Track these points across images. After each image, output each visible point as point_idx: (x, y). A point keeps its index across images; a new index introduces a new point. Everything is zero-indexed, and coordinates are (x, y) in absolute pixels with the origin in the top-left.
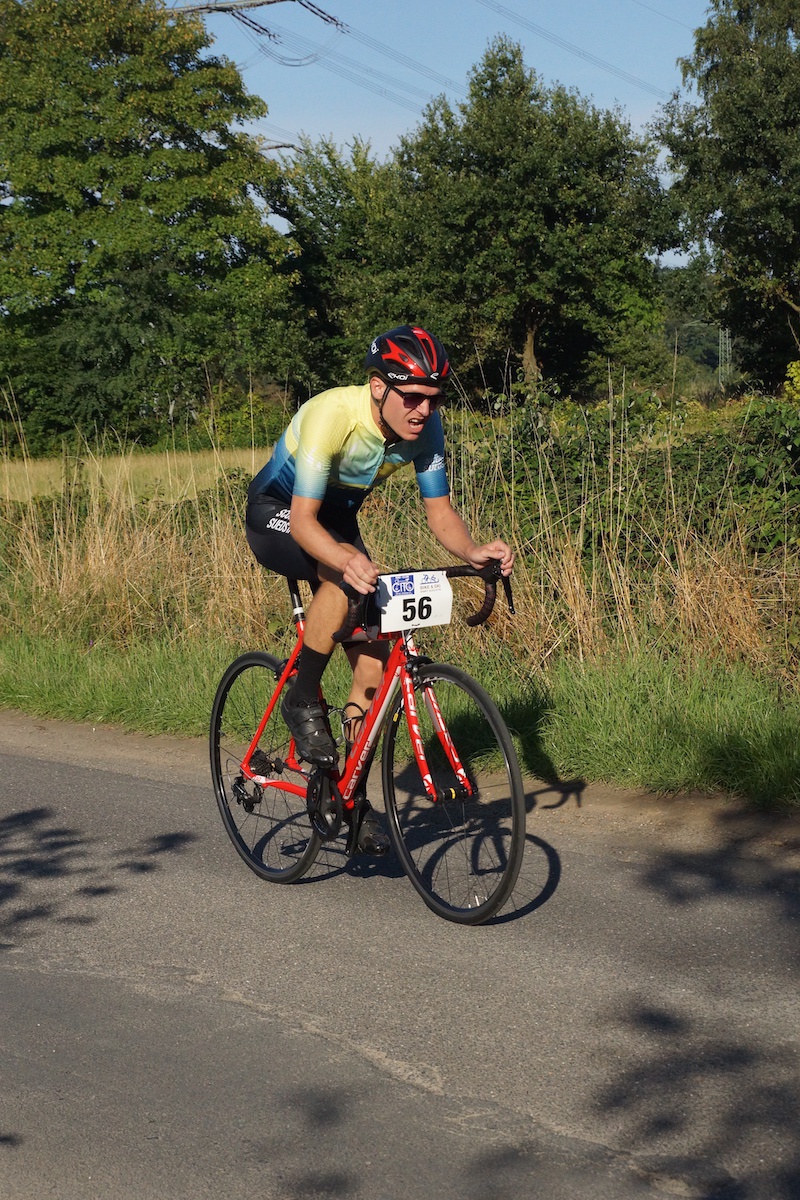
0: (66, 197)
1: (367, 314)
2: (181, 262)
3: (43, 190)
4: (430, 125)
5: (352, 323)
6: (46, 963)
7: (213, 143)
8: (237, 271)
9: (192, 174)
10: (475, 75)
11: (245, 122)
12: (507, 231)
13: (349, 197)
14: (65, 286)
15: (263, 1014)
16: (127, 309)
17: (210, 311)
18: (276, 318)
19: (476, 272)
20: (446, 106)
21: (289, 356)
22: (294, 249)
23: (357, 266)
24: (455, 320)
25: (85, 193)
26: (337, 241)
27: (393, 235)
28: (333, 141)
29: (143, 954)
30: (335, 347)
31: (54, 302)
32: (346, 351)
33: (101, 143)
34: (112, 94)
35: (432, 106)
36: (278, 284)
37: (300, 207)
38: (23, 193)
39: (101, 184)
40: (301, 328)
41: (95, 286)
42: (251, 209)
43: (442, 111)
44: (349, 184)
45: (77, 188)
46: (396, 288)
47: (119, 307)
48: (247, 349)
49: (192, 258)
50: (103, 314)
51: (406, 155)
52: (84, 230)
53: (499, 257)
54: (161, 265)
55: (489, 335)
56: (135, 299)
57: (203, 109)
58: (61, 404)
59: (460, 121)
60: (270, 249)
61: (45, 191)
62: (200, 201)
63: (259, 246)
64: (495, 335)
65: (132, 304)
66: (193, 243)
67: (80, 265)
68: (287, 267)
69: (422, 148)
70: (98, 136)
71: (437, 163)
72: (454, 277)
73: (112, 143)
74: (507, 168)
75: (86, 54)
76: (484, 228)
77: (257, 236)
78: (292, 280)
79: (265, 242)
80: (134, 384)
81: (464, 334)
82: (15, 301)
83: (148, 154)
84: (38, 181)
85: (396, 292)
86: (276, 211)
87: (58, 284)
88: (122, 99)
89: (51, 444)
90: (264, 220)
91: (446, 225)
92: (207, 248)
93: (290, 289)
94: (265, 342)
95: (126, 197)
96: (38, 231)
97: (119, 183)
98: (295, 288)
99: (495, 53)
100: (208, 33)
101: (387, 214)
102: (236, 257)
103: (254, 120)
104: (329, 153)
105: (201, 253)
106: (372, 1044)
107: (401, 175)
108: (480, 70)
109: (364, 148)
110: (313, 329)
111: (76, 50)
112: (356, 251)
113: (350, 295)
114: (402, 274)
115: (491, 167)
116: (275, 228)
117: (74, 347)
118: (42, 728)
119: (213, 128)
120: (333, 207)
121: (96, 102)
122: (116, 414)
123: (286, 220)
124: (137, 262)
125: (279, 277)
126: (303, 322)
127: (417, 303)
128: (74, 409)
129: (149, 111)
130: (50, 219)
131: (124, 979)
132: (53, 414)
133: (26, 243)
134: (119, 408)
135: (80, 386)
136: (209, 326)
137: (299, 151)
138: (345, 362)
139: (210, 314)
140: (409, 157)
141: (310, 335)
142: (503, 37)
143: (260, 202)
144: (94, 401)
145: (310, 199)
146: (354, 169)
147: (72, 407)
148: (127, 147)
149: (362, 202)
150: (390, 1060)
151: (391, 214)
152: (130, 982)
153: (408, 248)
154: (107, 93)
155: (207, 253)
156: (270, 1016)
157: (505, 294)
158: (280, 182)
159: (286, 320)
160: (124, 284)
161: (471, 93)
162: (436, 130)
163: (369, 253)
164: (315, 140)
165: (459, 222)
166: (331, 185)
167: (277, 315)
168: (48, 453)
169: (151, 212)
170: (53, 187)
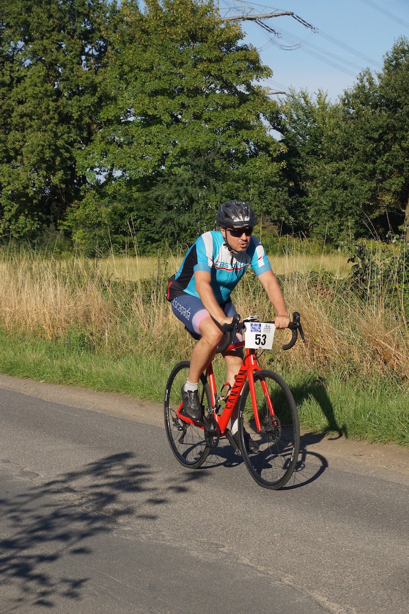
0: (162, 118)
1: (322, 185)
2: (222, 154)
3: (150, 113)
4: (360, 84)
5: (313, 190)
6: (144, 536)
7: (242, 91)
8: (252, 160)
9: (231, 107)
10: (387, 58)
11: (260, 80)
12: (400, 142)
13: (314, 122)
14: (159, 166)
15: (260, 572)
16: (193, 178)
17: (237, 181)
18: (272, 186)
19: (382, 164)
20: (369, 74)
21: (278, 206)
22: (284, 149)
23: (317, 159)
24: (370, 190)
25: (172, 116)
26: (307, 145)
27: (338, 143)
28: (308, 91)
29: (195, 534)
30: (303, 202)
31: (154, 173)
32: (309, 205)
33: (182, 89)
34: (190, 63)
35: (362, 74)
36: (274, 167)
37: (288, 126)
38: (139, 114)
39: (182, 111)
40: (285, 192)
41: (176, 165)
42: (261, 127)
43: (368, 77)
44: (315, 115)
45: (169, 113)
46: (338, 172)
47: (188, 177)
48: (256, 202)
49: (228, 152)
50: (179, 180)
51: (347, 100)
52: (171, 135)
53: (395, 156)
54: (211, 156)
55: (388, 199)
56: (197, 173)
57: (238, 72)
58: (154, 228)
59: (377, 82)
60: (271, 149)
61: (152, 114)
62: (234, 122)
63: (264, 147)
64: (391, 199)
65: (195, 175)
66: (229, 144)
67: (168, 154)
68: (279, 158)
69: (356, 96)
70: (181, 85)
71: (364, 104)
72: (370, 166)
73: (188, 90)
74: (402, 109)
75: (177, 41)
76: (388, 140)
77: (264, 141)
78: (282, 165)
79: (268, 145)
80: (195, 218)
81: (374, 198)
82: (133, 172)
83: (207, 96)
84: (148, 109)
85: (338, 174)
86: (275, 128)
87: (156, 164)
88: (195, 66)
89: (148, 249)
90: (268, 133)
91: (367, 138)
92: (237, 147)
93: (280, 170)
94: (265, 198)
95: (195, 118)
96: (147, 135)
97: (192, 111)
98: (283, 170)
99: (398, 46)
100: (243, 32)
101: (334, 131)
102: (251, 151)
103: (265, 79)
104: (305, 98)
105: (233, 149)
106: (319, 593)
107: (344, 111)
108: (390, 55)
109: (324, 96)
110: (291, 193)
111: (172, 40)
112: (317, 151)
113: (313, 174)
114: (342, 164)
115: (393, 108)
116: (274, 137)
117: (163, 198)
118: (142, 405)
119: (243, 83)
120: (305, 127)
121: (181, 67)
122: (183, 235)
123: (279, 133)
124: (198, 153)
125: (275, 164)
126: (286, 189)
127: (349, 180)
128: (162, 231)
129: (209, 73)
130: (154, 129)
131: (185, 548)
132: (150, 233)
133: (140, 141)
134: (186, 231)
135: (165, 219)
136: (236, 189)
137: (289, 96)
138: (309, 211)
139: (237, 183)
140: (349, 101)
141: (290, 196)
142: (403, 37)
143: (266, 123)
144: (172, 227)
145: (293, 122)
146: (318, 106)
147: (161, 230)
148: (196, 92)
149: (321, 125)
150: (329, 603)
151: (337, 131)
152: (188, 549)
153: (345, 151)
154: (187, 63)
155: (237, 150)
156: (264, 573)
157: (398, 177)
158: (278, 112)
159: (278, 187)
160: (191, 165)
161: (384, 67)
162: (364, 87)
163: (324, 152)
164: (298, 91)
165: (375, 136)
166: (305, 114)
167: (273, 184)
168: (147, 254)
169: (207, 126)
170: (156, 112)
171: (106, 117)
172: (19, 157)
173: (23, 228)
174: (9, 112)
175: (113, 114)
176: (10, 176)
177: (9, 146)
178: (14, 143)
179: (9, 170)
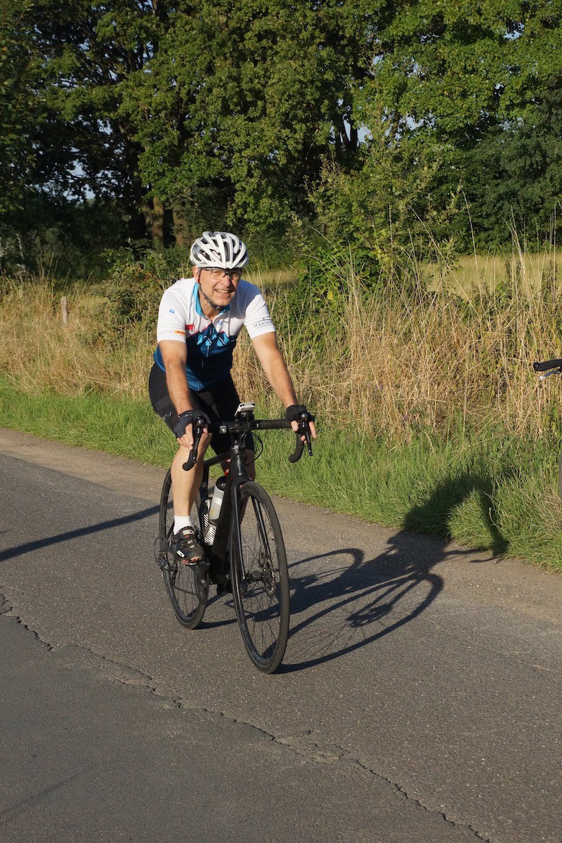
96: (467, 58)
130: (478, 47)
132: (476, 217)
133: (457, 69)
170: (482, 20)
171: (400, 34)
172: (260, 103)
173: (266, 217)
174: (240, 32)
175: (411, 28)
176: (249, 135)
177: (244, 86)
178: (251, 81)
179: (245, 125)
